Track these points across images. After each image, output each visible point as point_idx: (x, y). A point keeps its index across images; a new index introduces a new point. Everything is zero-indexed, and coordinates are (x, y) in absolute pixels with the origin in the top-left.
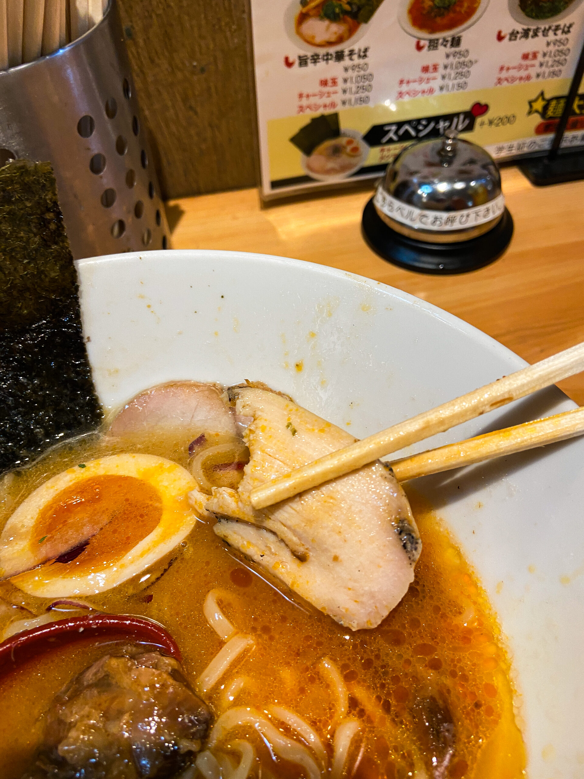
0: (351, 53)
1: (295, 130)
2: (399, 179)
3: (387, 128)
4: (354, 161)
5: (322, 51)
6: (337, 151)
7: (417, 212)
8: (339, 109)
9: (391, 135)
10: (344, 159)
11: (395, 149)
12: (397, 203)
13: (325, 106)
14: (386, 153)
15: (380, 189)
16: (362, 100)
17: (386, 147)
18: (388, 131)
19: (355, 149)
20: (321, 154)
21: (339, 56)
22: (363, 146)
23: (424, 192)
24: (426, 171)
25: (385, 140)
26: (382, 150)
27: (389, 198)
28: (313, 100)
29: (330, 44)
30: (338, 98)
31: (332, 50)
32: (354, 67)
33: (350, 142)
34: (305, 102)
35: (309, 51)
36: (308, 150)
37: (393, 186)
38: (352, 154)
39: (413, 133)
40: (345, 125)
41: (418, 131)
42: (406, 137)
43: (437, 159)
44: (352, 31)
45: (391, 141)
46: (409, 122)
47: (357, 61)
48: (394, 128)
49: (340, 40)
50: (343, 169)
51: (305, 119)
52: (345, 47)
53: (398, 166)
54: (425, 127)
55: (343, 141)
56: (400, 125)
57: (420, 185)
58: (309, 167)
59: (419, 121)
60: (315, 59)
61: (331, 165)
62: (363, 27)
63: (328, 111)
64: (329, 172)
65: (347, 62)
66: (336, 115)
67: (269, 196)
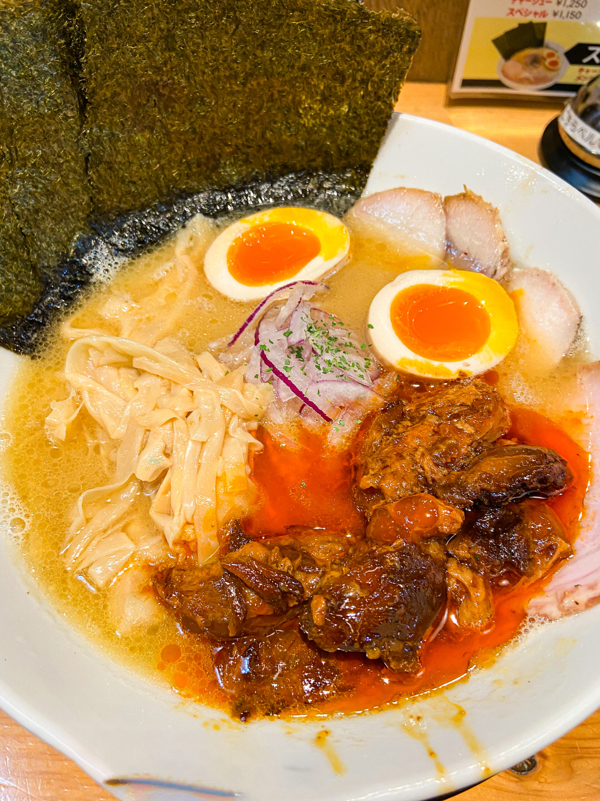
1: (500, 32)
2: (589, 102)
3: (591, 48)
4: (549, 74)
6: (536, 61)
7: (597, 136)
8: (549, 19)
9: (594, 55)
10: (540, 71)
11: (594, 71)
12: (580, 124)
13: (536, 14)
14: (584, 73)
15: (569, 108)
16: (574, 15)
17: (586, 68)
18: (592, 52)
19: (554, 63)
20: (519, 61)
22: (563, 61)
25: (586, 60)
26: (581, 70)
27: (575, 118)
28: (524, 6)
30: (550, 8)
33: (551, 55)
36: (507, 55)
37: (581, 108)
38: (551, 67)
40: (549, 37)
45: (591, 62)
50: (537, 80)
51: (513, 23)
53: (591, 88)
55: (544, 52)
58: (504, 73)
61: (526, 74)
63: (537, 20)
64: (522, 81)
66: (544, 25)
67: (457, 94)
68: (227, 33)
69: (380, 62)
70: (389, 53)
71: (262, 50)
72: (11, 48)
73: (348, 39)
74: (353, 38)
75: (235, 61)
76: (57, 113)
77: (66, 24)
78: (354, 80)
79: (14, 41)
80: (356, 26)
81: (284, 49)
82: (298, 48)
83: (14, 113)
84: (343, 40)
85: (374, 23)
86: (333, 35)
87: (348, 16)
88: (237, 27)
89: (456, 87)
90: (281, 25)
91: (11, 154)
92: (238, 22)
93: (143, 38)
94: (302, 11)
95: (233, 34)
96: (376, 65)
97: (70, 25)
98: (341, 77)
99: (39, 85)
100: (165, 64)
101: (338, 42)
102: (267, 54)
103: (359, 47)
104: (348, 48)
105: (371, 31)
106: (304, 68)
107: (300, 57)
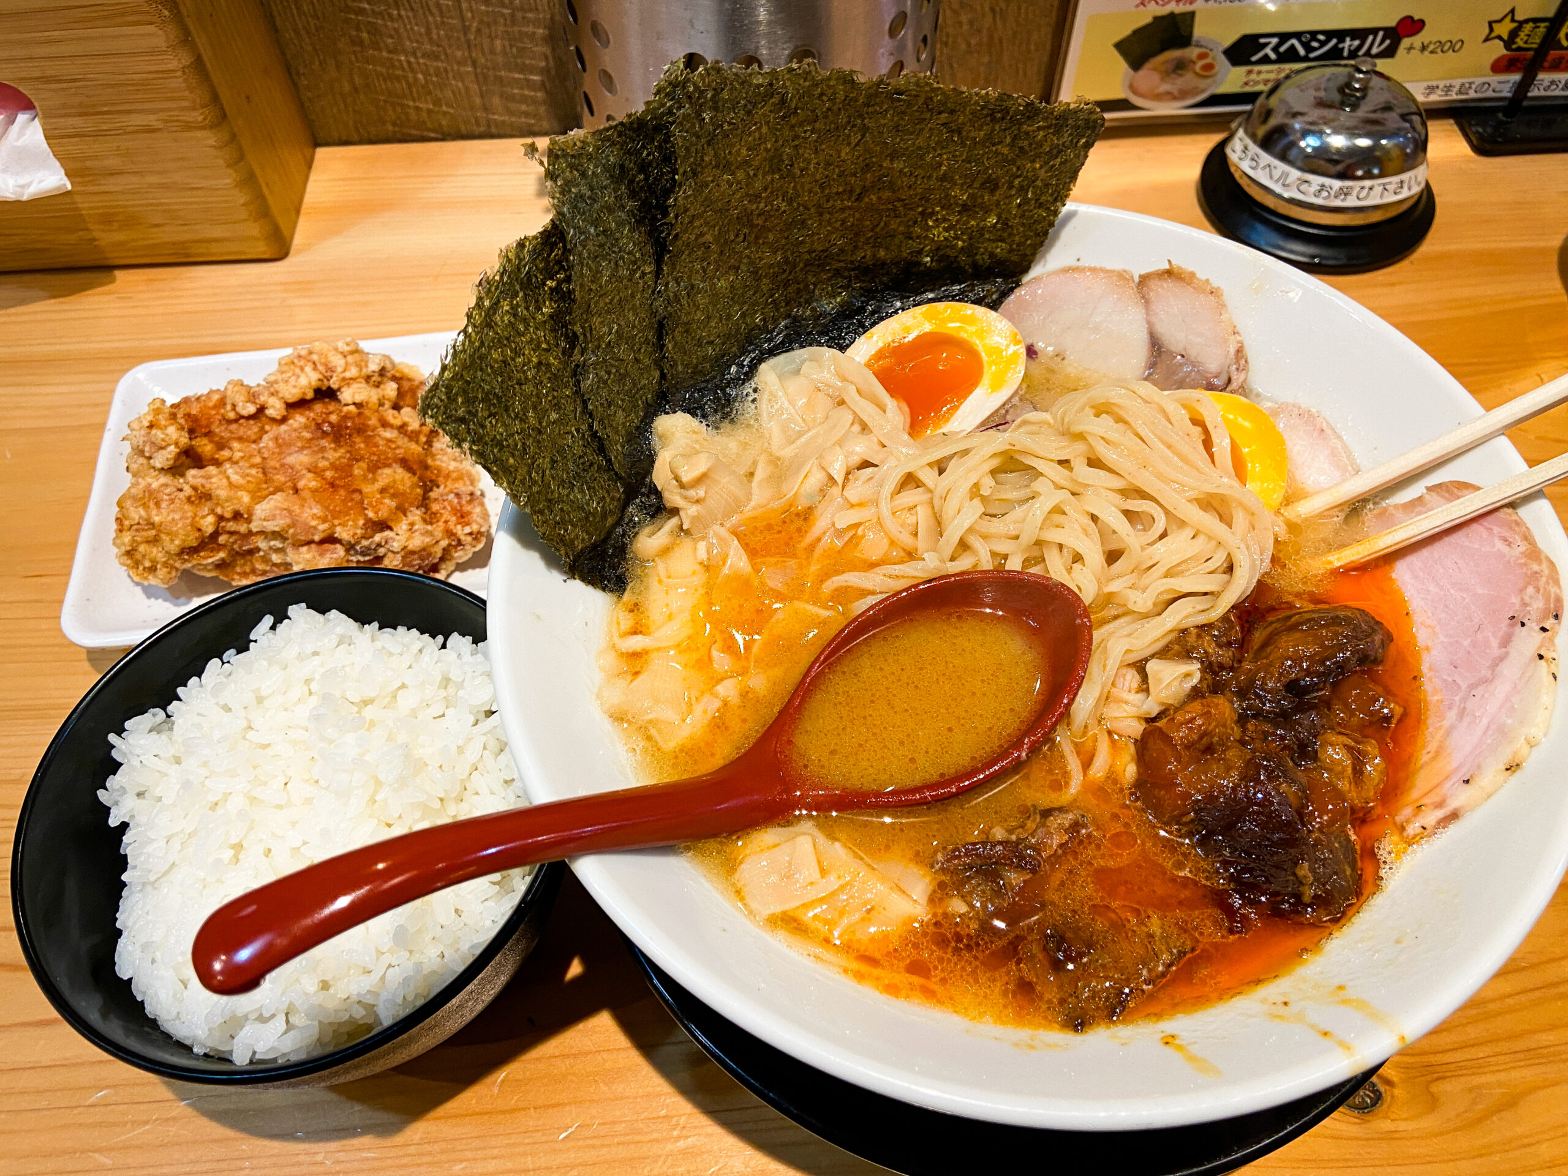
1: (1125, 32)
3: (1262, 41)
4: (1202, 83)
6: (1180, 66)
7: (1295, 174)
8: (1198, 6)
9: (1268, 50)
10: (1188, 79)
11: (1270, 73)
12: (1266, 158)
13: (1178, 1)
14: (1253, 76)
15: (1238, 131)
17: (1256, 68)
18: (1264, 45)
19: (1209, 67)
20: (1154, 69)
22: (1223, 62)
23: (1310, 143)
24: (1315, 114)
25: (1254, 59)
26: (1250, 72)
27: (1253, 147)
33: (1202, 56)
36: (1136, 63)
37: (1261, 132)
38: (1202, 73)
39: (1302, 52)
40: (1199, 30)
41: (1309, 49)
42: (1291, 56)
43: (1336, 97)
45: (1266, 60)
46: (1297, 35)
48: (1274, 41)
50: (1183, 95)
51: (1146, 16)
53: (1275, 99)
54: (1322, 44)
55: (1192, 52)
56: (1284, 37)
57: (1305, 134)
58: (1132, 87)
59: (1313, 34)
61: (1165, 87)
63: (1180, 9)
64: (1159, 97)
66: (1192, 14)
68: (849, 144)
69: (1047, 163)
70: (1059, 152)
71: (892, 160)
72: (589, 198)
73: (1008, 140)
74: (1015, 138)
75: (854, 175)
76: (635, 271)
77: (645, 153)
78: (1011, 187)
79: (591, 189)
80: (1021, 124)
81: (922, 158)
82: (940, 155)
83: (592, 282)
84: (1000, 143)
85: (1045, 119)
86: (989, 137)
87: (1011, 113)
88: (863, 136)
90: (922, 130)
91: (585, 335)
92: (865, 129)
93: (746, 163)
94: (952, 112)
95: (857, 145)
96: (1041, 167)
97: (648, 155)
98: (992, 185)
99: (617, 240)
100: (766, 189)
101: (994, 145)
102: (898, 165)
103: (1021, 148)
104: (1006, 151)
105: (1039, 129)
106: (943, 178)
107: (940, 165)
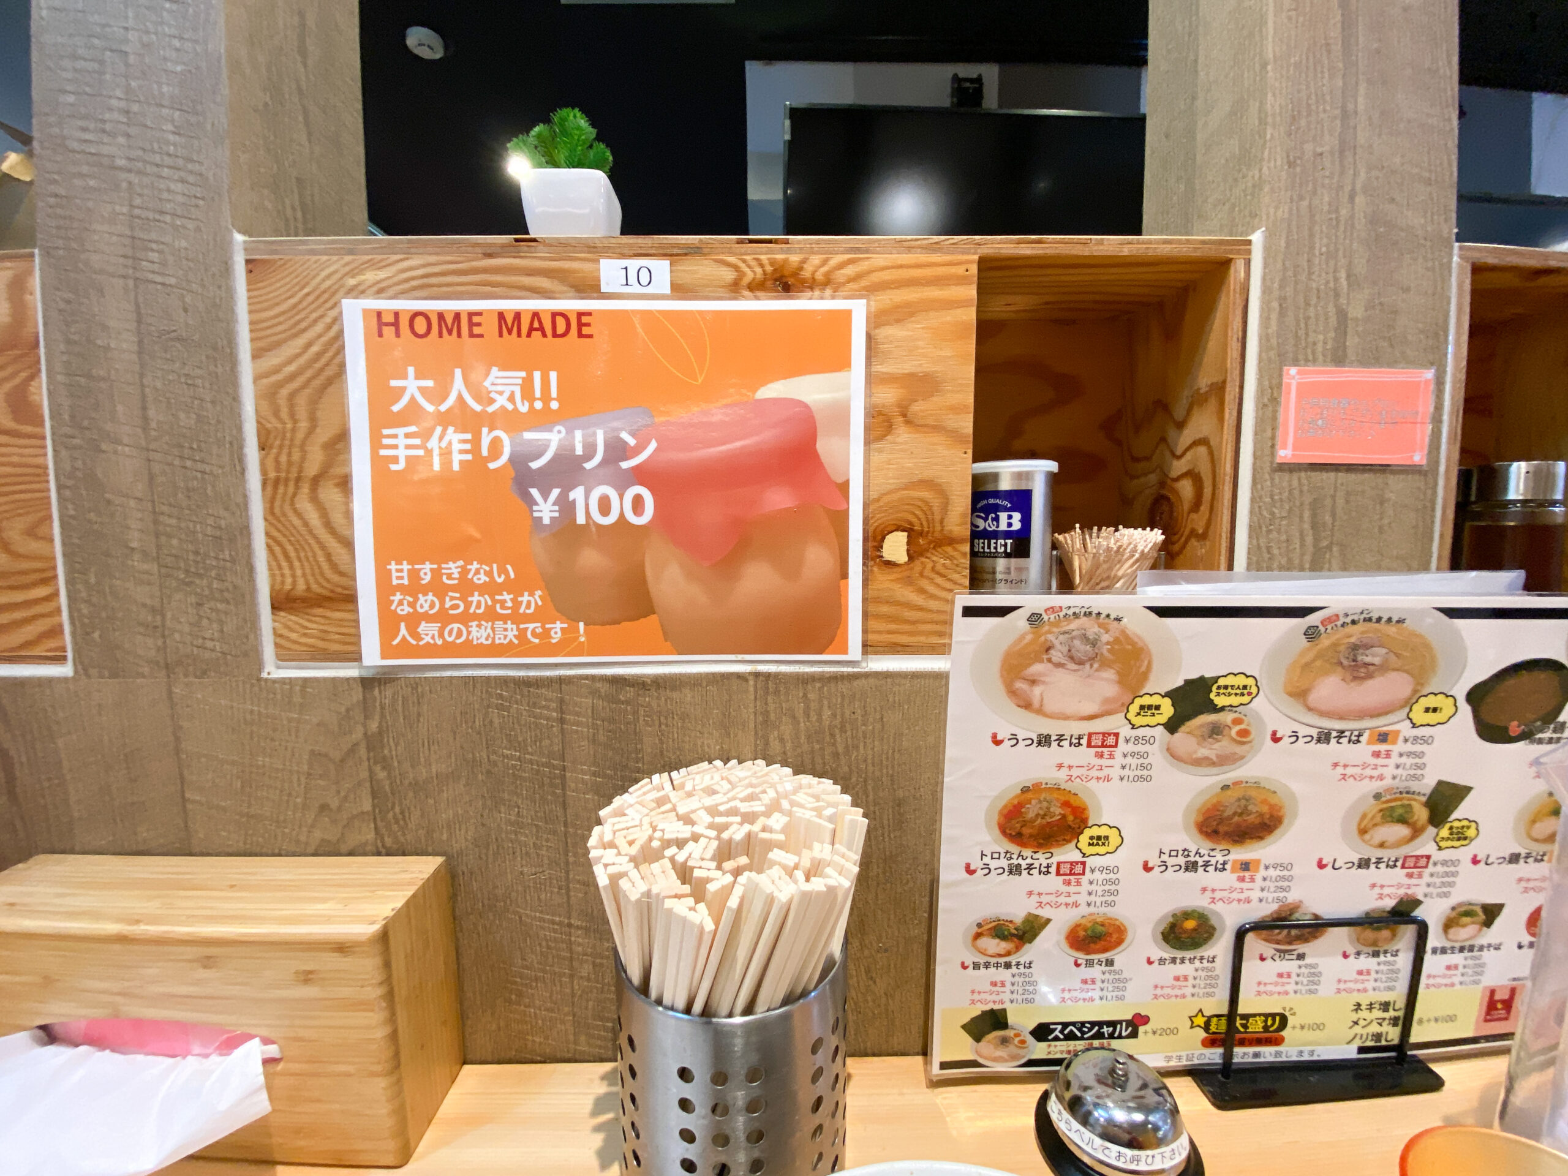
0: (1018, 964)
1: (966, 1019)
3: (1052, 1026)
4: (1021, 1052)
5: (993, 960)
6: (1005, 1041)
7: (1096, 1139)
8: (1007, 1005)
9: (1057, 1033)
10: (1012, 1049)
11: (1062, 1047)
12: (1074, 1122)
13: (994, 1002)
14: (1052, 1049)
16: (1028, 1001)
17: (1053, 1043)
18: (1054, 1030)
19: (1023, 1042)
20: (989, 1042)
21: (1008, 966)
22: (1030, 1039)
23: (1101, 1114)
24: (1099, 1089)
25: (1050, 1037)
26: (1049, 1046)
28: (983, 996)
29: (1000, 956)
30: (1007, 997)
31: (1002, 960)
32: (1020, 975)
33: (1017, 1035)
34: (976, 997)
35: (982, 960)
36: (978, 1039)
37: (1066, 1098)
38: (1020, 1046)
39: (1079, 1034)
40: (1011, 1020)
41: (1083, 1033)
42: (1072, 1037)
43: (1109, 1079)
44: (1018, 949)
45: (1056, 1039)
46: (1073, 1024)
47: (1022, 969)
48: (1059, 1027)
49: (1008, 953)
50: (1013, 1058)
51: (976, 1010)
52: (1013, 959)
54: (1090, 1030)
55: (1010, 1032)
56: (1065, 1025)
57: (1096, 1106)
58: (978, 1054)
59: (1083, 1024)
60: (987, 965)
61: (998, 1054)
62: (1027, 946)
63: (996, 1007)
64: (996, 1060)
65: (1014, 970)
66: (1005, 1010)
67: (937, 1075)
89: (936, 1069)
